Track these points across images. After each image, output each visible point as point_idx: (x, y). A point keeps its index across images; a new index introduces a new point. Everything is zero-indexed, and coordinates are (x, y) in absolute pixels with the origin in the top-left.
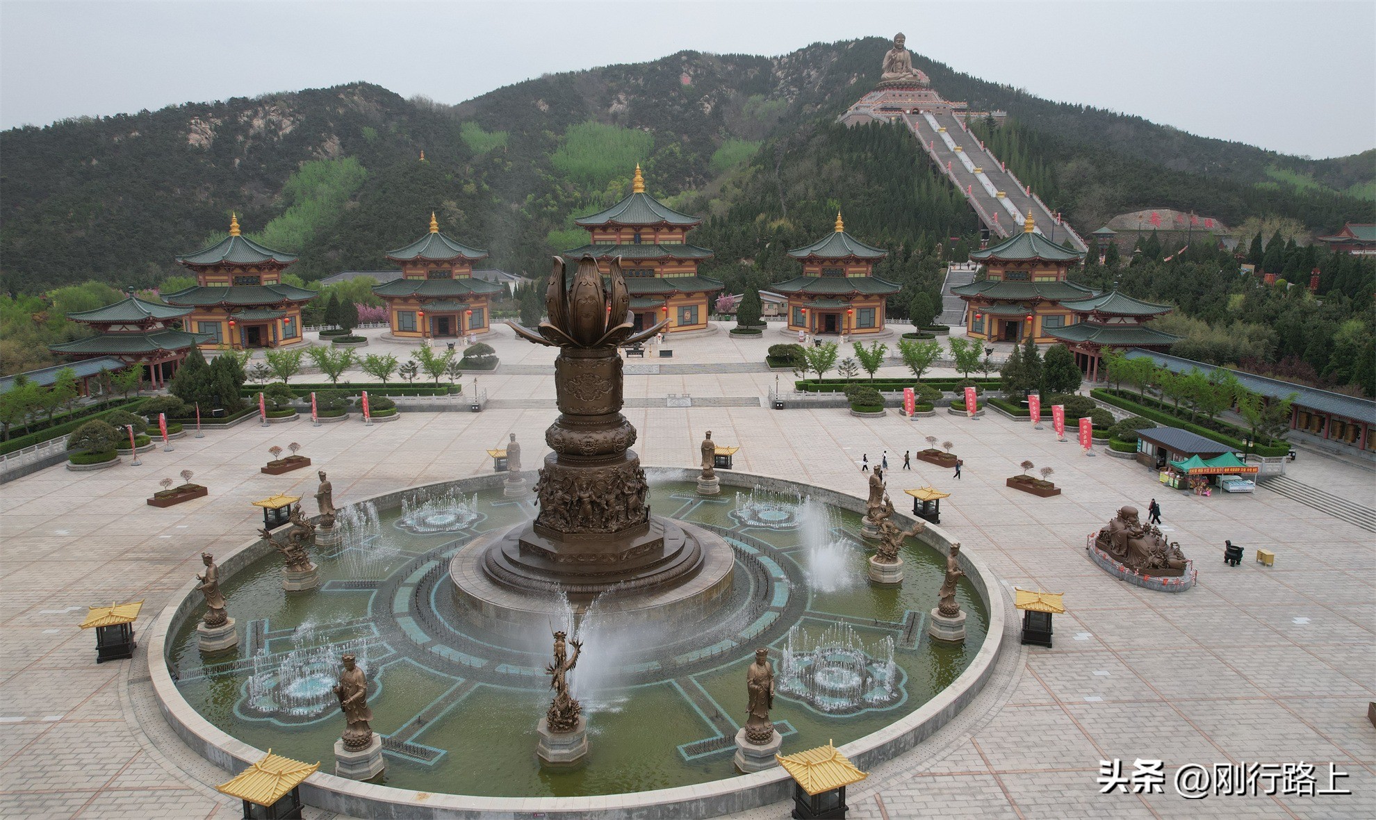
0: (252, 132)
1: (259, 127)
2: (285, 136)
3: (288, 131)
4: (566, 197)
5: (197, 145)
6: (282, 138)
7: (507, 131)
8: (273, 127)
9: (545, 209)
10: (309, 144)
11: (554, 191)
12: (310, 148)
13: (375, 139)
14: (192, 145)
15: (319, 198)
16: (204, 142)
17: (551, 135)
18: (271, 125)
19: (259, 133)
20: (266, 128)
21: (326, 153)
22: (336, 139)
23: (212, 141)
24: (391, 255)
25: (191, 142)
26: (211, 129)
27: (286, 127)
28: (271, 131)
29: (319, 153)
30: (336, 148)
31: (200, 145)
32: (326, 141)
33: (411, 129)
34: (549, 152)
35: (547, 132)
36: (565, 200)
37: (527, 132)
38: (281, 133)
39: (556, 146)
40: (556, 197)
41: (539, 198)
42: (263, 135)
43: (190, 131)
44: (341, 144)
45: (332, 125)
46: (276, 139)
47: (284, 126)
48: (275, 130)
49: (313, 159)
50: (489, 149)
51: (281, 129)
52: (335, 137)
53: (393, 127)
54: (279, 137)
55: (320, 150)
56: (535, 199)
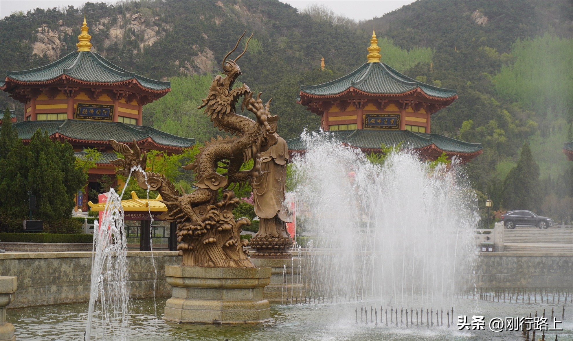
0: (107, 43)
1: (116, 37)
2: (146, 49)
3: (151, 43)
4: (517, 126)
5: (41, 56)
6: (142, 51)
7: (432, 49)
8: (133, 38)
9: (489, 137)
10: (176, 58)
11: (500, 117)
12: (177, 63)
13: (259, 53)
14: (36, 55)
15: (185, 119)
16: (51, 53)
17: (491, 52)
18: (131, 36)
19: (116, 44)
20: (124, 38)
21: (196, 68)
22: (210, 53)
23: (59, 52)
24: (308, 91)
25: (35, 51)
26: (59, 38)
27: (149, 39)
28: (130, 43)
29: (187, 69)
30: (209, 63)
31: (45, 56)
32: (197, 55)
33: (304, 45)
34: (490, 73)
35: (487, 48)
36: (516, 130)
37: (458, 48)
38: (142, 45)
39: (499, 66)
40: (503, 125)
41: (479, 125)
42: (121, 47)
43: (35, 39)
44: (216, 58)
45: (205, 36)
46: (135, 52)
47: (146, 37)
48: (135, 41)
49: (179, 75)
50: (408, 67)
51: (142, 40)
52: (208, 50)
53: (282, 42)
54: (139, 50)
55: (189, 66)
56: (473, 127)
